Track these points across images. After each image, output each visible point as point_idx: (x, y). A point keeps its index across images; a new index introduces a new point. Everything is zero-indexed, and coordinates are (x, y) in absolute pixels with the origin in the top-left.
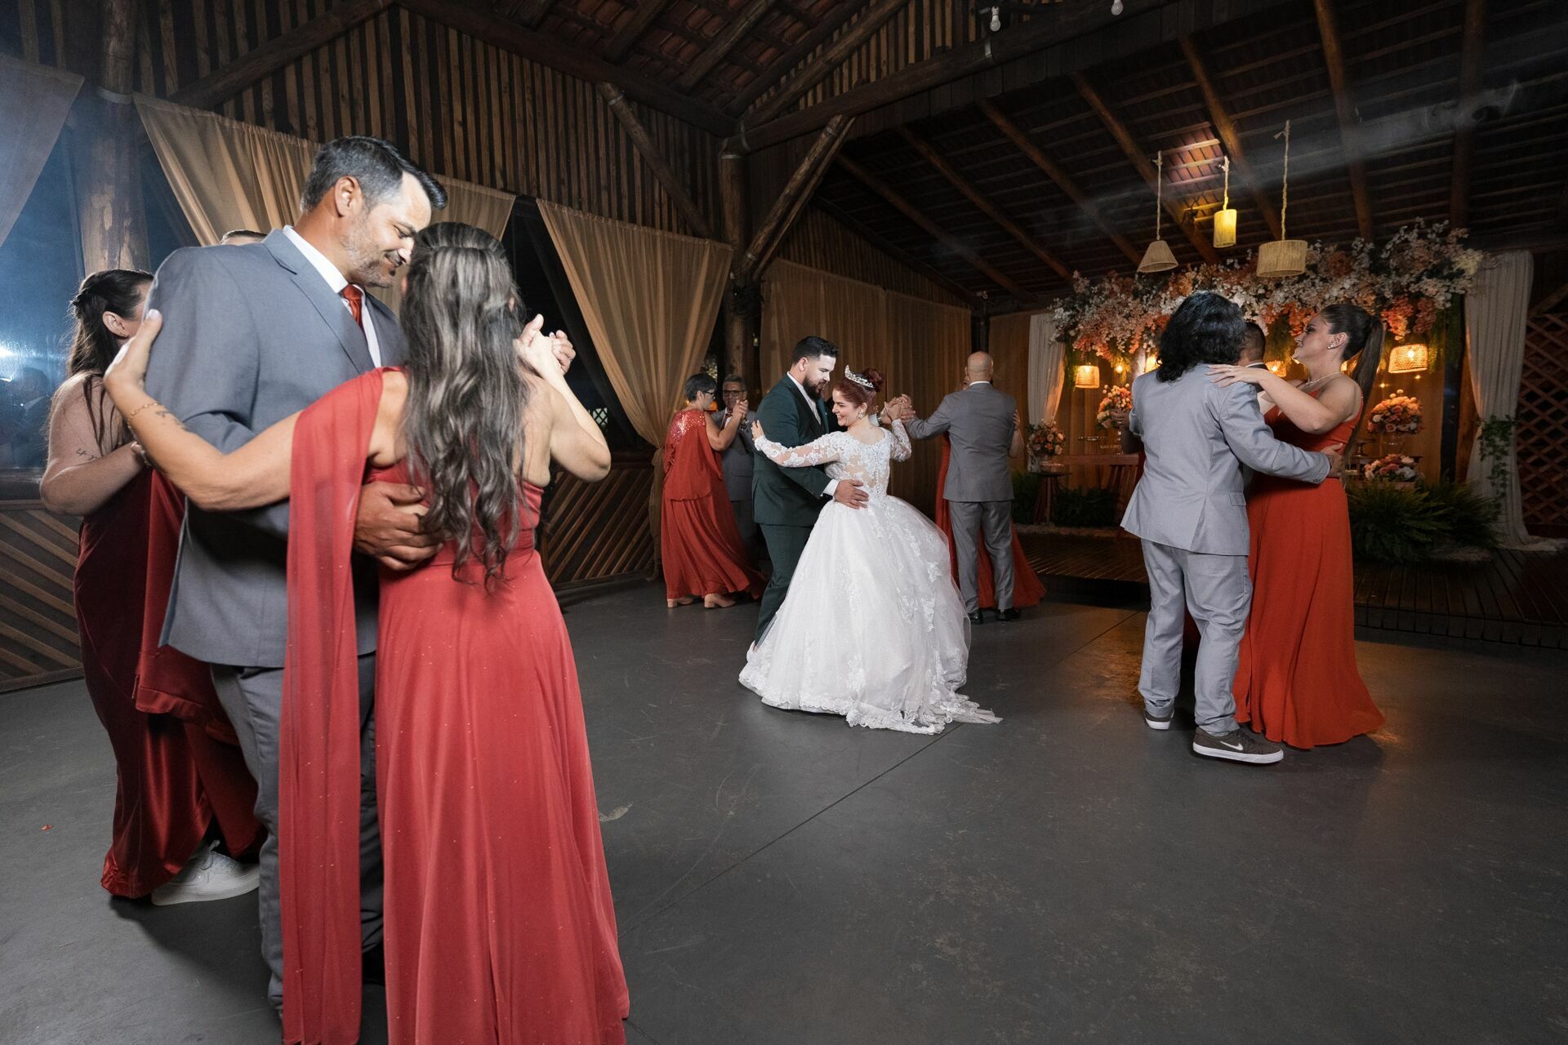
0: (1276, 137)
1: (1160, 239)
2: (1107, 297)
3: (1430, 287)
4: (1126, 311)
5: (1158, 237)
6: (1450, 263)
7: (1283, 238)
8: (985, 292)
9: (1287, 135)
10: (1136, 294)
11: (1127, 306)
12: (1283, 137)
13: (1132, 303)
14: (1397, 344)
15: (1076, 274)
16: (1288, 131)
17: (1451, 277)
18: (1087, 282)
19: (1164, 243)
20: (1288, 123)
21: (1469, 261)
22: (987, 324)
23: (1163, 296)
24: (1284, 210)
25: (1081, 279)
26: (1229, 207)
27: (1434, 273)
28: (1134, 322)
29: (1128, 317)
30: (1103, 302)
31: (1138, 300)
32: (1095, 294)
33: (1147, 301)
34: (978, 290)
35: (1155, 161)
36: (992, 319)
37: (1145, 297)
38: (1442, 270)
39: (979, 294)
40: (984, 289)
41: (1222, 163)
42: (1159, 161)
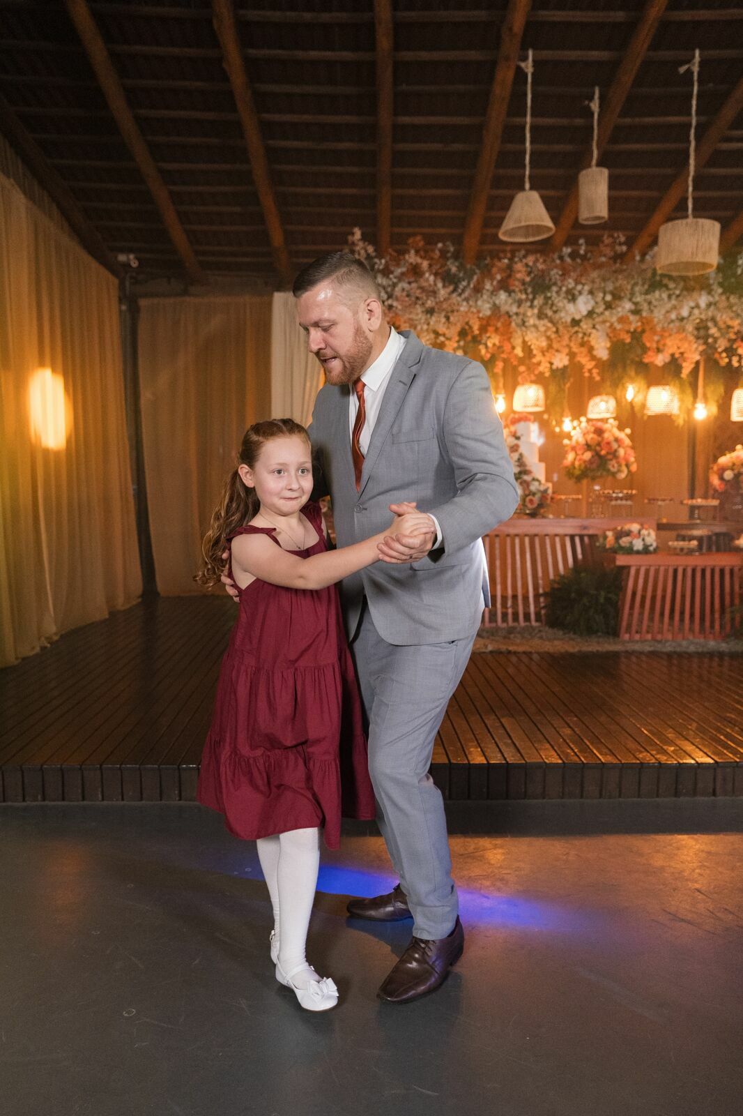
0: (682, 70)
1: (532, 188)
2: (401, 278)
4: (429, 303)
5: (527, 186)
7: (691, 216)
8: (132, 256)
9: (696, 69)
10: (450, 280)
11: (434, 293)
12: (689, 72)
13: (443, 293)
15: (358, 234)
16: (697, 65)
18: (370, 248)
19: (535, 195)
20: (697, 53)
22: (134, 311)
23: (488, 286)
24: (690, 179)
25: (361, 244)
26: (600, 164)
28: (443, 320)
29: (430, 311)
30: (394, 285)
31: (451, 288)
32: (379, 271)
33: (463, 291)
34: (122, 250)
35: (523, 65)
36: (143, 303)
37: (464, 283)
39: (122, 258)
40: (130, 250)
41: (591, 98)
42: (528, 67)
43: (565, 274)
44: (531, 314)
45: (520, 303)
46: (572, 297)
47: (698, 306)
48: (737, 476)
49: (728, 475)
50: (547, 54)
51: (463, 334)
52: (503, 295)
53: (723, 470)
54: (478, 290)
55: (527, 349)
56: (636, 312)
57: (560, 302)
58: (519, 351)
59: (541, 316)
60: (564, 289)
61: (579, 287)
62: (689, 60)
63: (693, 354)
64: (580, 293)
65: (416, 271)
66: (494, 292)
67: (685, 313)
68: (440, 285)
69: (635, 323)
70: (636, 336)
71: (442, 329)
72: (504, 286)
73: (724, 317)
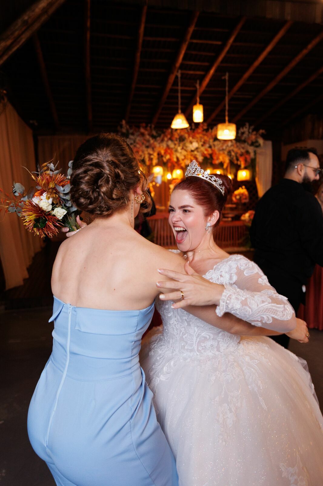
0: (223, 78)
1: (181, 113)
2: (138, 136)
3: (251, 149)
4: (147, 144)
5: (180, 111)
6: (257, 142)
7: (227, 123)
8: (35, 121)
10: (154, 137)
11: (148, 141)
12: (225, 79)
13: (152, 141)
14: (241, 169)
15: (124, 122)
16: (227, 77)
17: (257, 147)
18: (128, 127)
19: (182, 115)
20: (227, 74)
21: (261, 141)
22: (37, 141)
23: (166, 139)
26: (200, 103)
27: (252, 144)
29: (147, 147)
30: (136, 139)
31: (154, 140)
34: (31, 119)
35: (177, 74)
36: (39, 138)
37: (158, 138)
38: (254, 144)
40: (34, 119)
41: (196, 83)
42: (179, 75)
43: (189, 136)
44: (179, 149)
45: (175, 144)
46: (191, 143)
47: (228, 146)
48: (240, 197)
49: (238, 197)
50: (184, 72)
51: (159, 154)
52: (170, 143)
53: (236, 196)
54: (162, 140)
55: (178, 159)
56: (210, 147)
57: (188, 144)
58: (175, 160)
59: (183, 149)
60: (189, 141)
61: (193, 140)
62: (225, 75)
63: (227, 160)
64: (194, 141)
65: (143, 135)
66: (167, 141)
67: (224, 147)
68: (151, 139)
69: (210, 151)
70: (211, 155)
71: (151, 152)
72: (171, 139)
73: (235, 150)
